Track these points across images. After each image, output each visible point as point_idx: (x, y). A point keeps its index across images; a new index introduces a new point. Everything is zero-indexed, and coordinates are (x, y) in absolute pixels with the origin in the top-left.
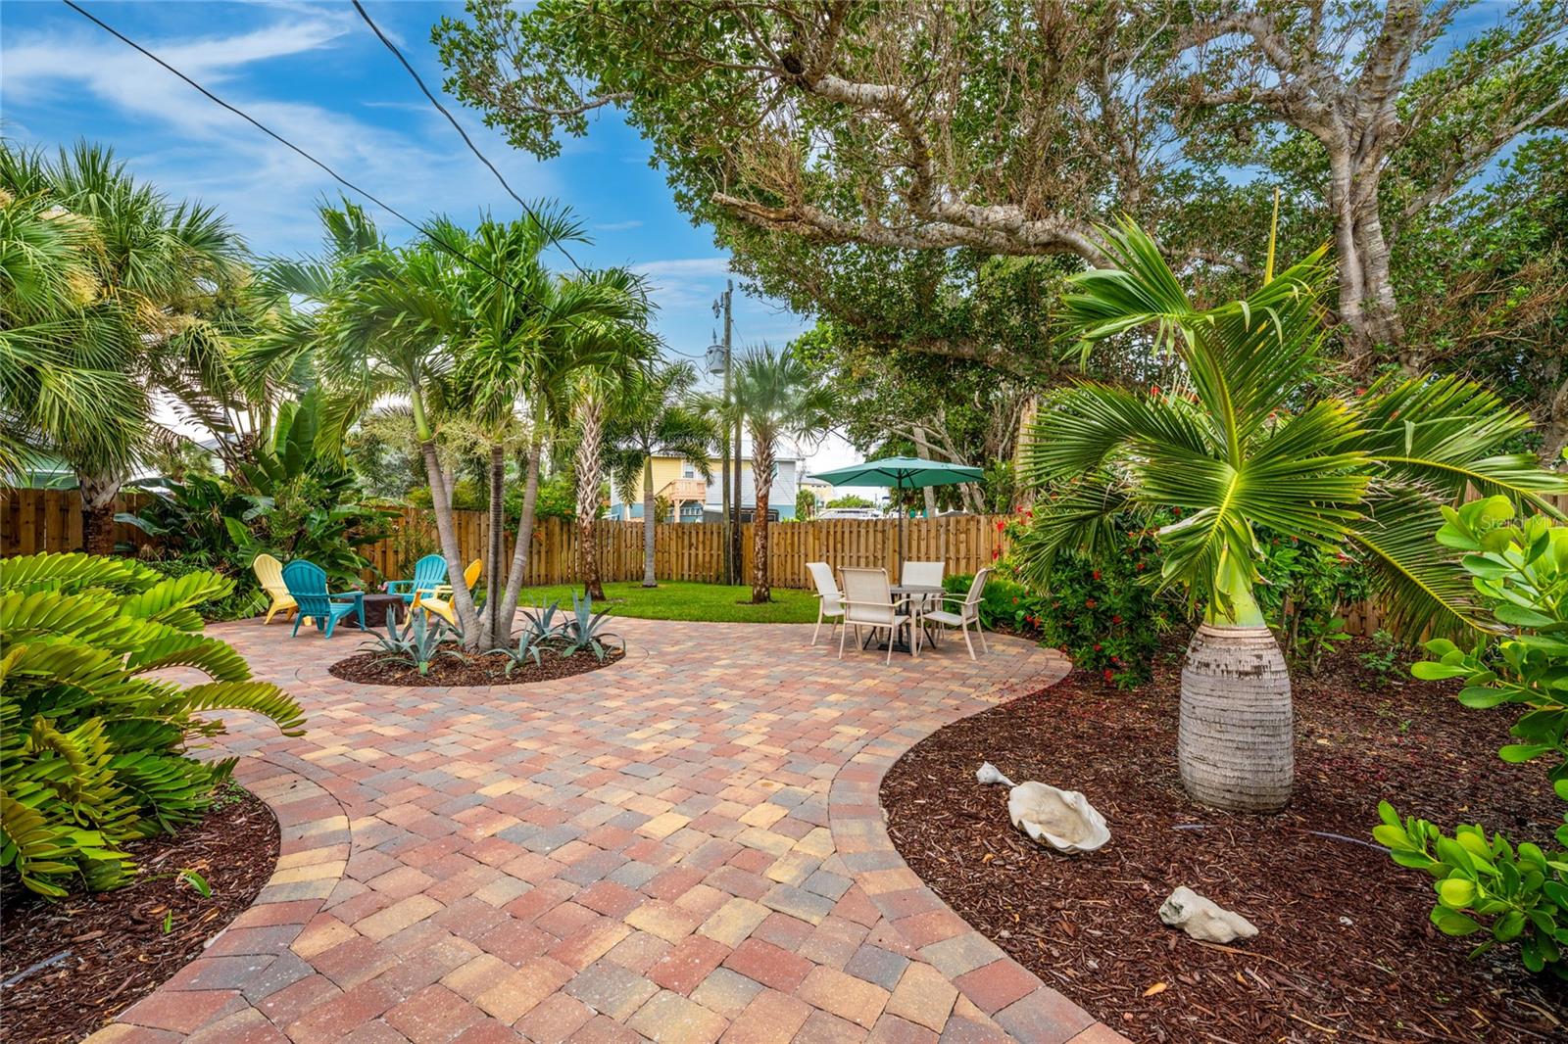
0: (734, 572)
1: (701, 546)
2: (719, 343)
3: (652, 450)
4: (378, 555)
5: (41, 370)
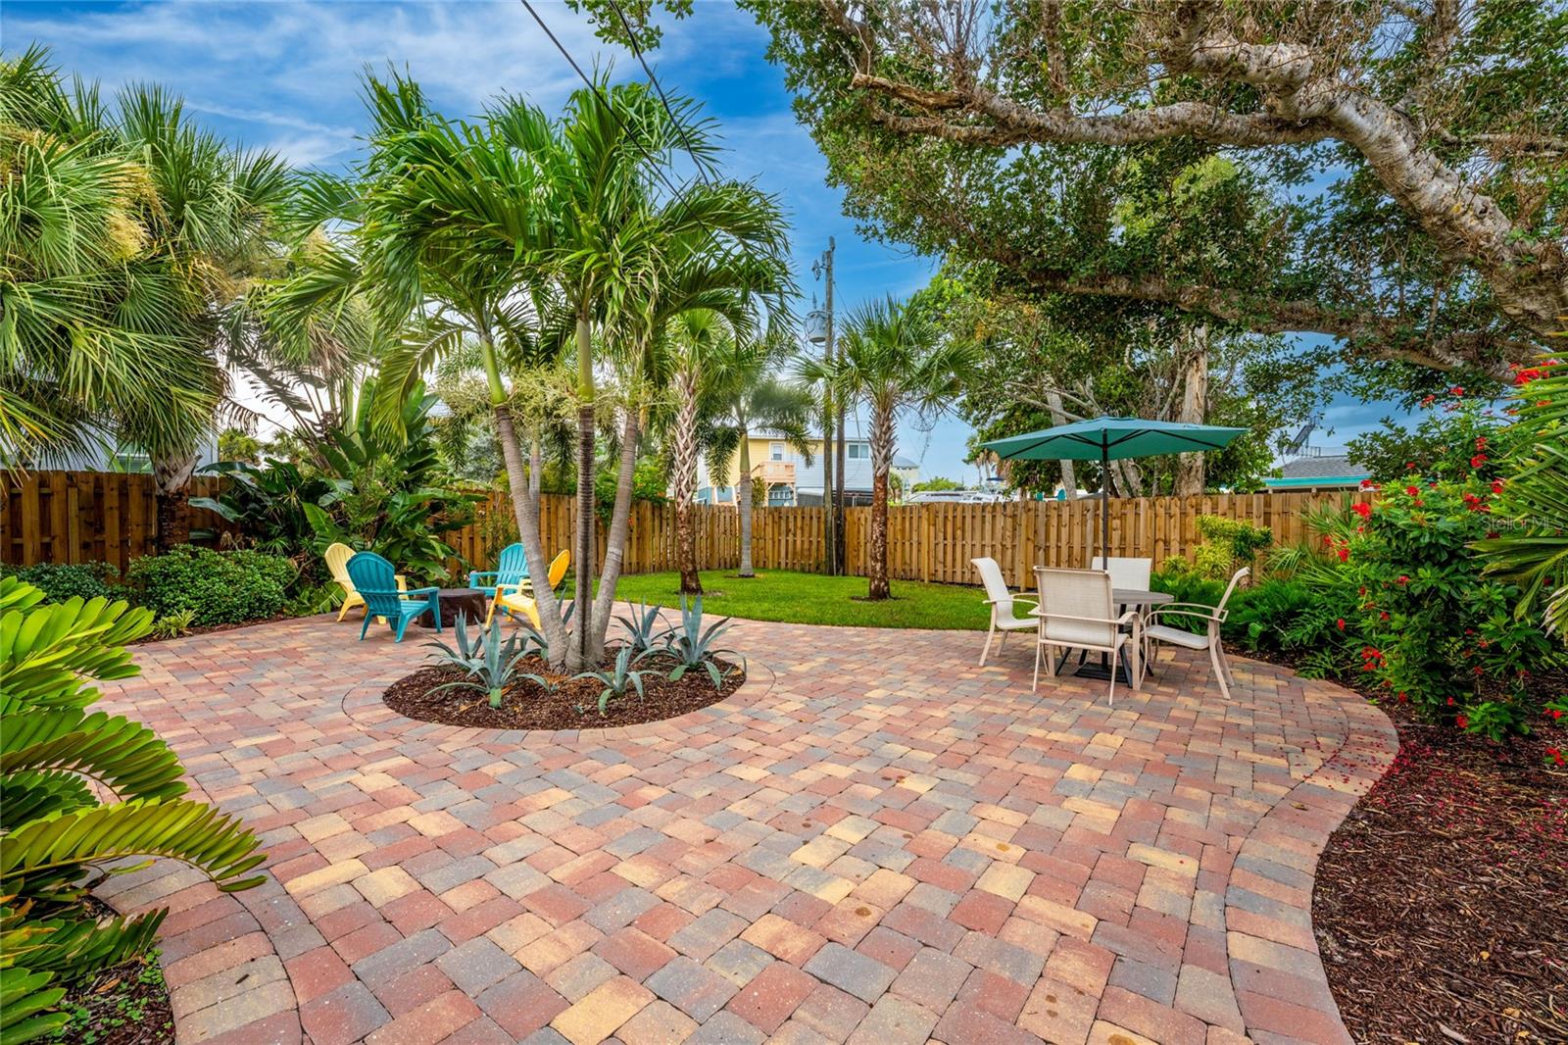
0: (837, 560)
1: (799, 532)
2: (820, 308)
3: (748, 427)
4: (465, 542)
5: (70, 328)
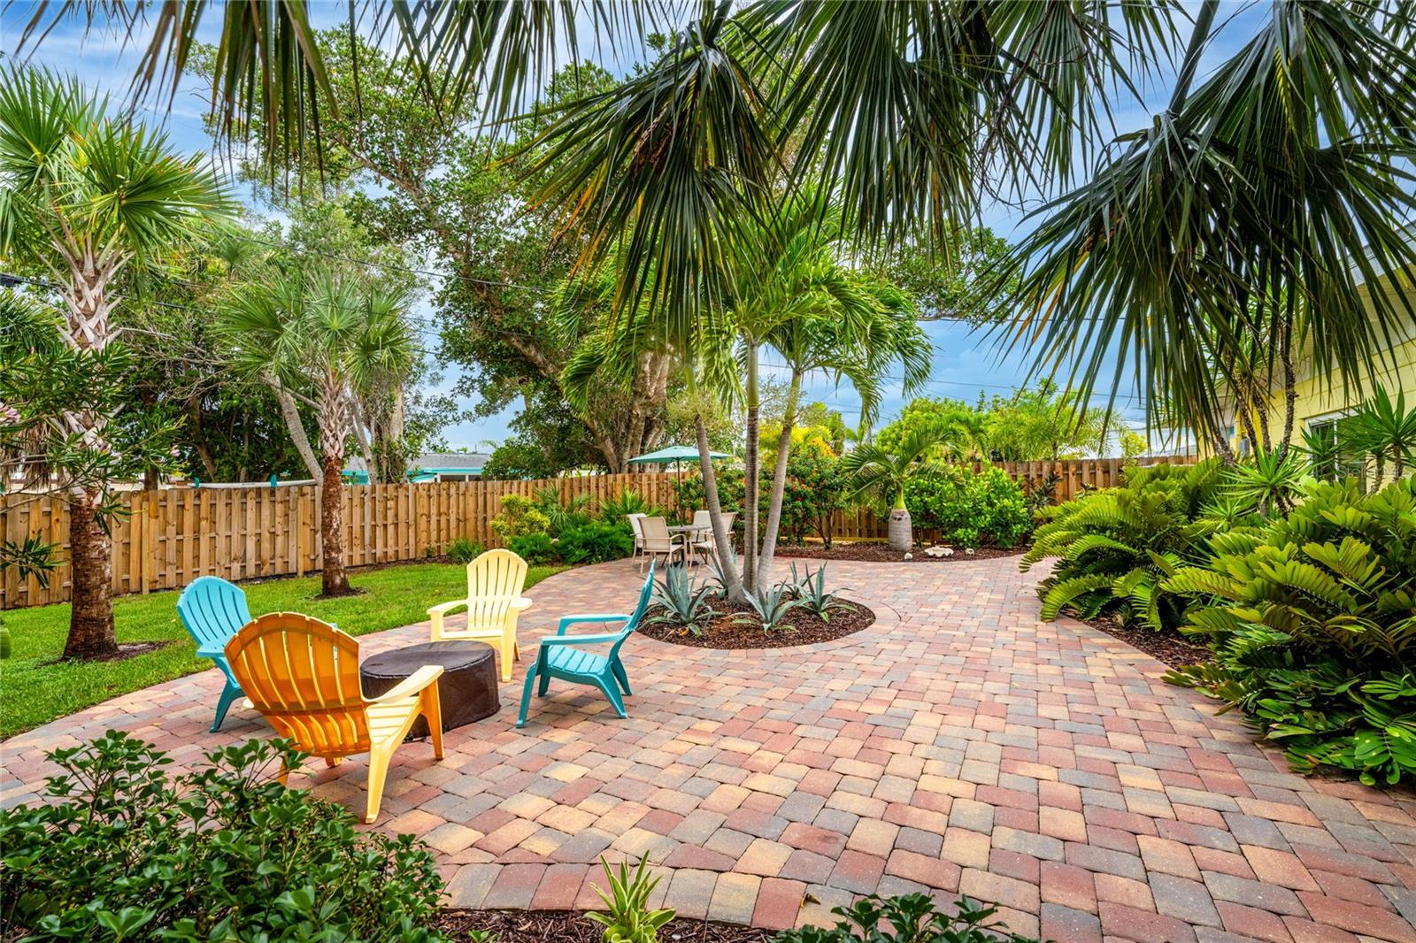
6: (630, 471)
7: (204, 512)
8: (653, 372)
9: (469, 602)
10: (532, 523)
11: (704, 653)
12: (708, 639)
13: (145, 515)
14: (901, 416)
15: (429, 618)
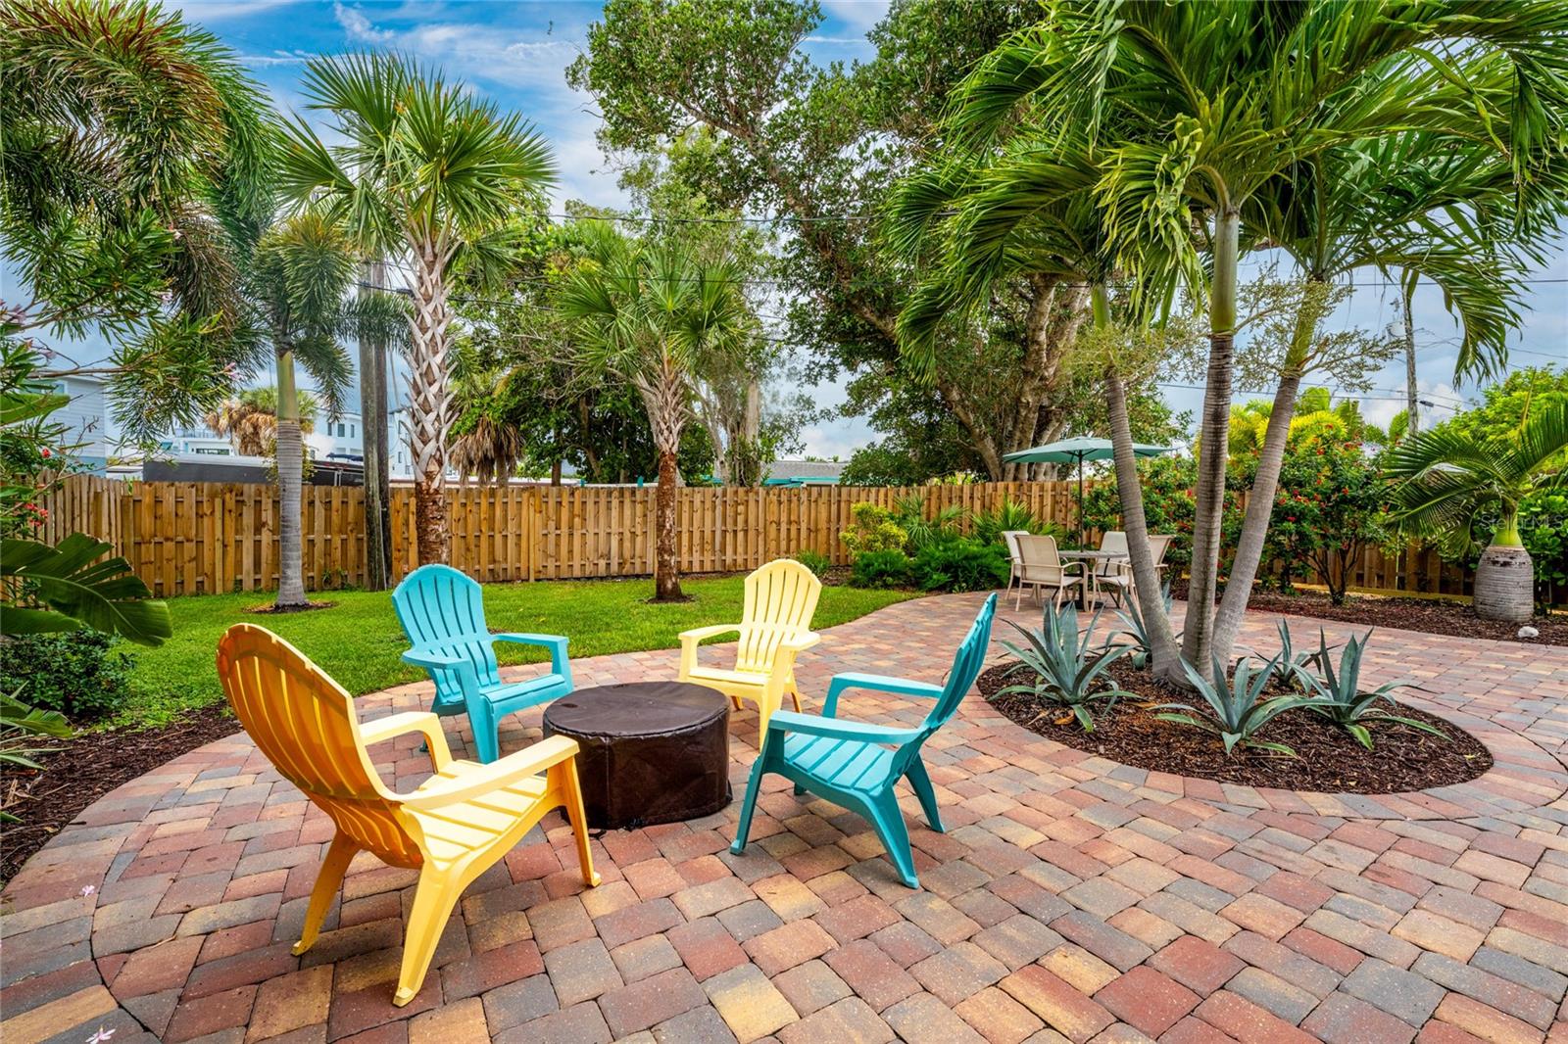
0: (386, 567)
6: (1015, 479)
7: (577, 510)
8: (1052, 345)
9: (742, 628)
10: (887, 538)
11: (1096, 768)
12: (1106, 741)
13: (532, 509)
14: (1483, 401)
15: (679, 646)
